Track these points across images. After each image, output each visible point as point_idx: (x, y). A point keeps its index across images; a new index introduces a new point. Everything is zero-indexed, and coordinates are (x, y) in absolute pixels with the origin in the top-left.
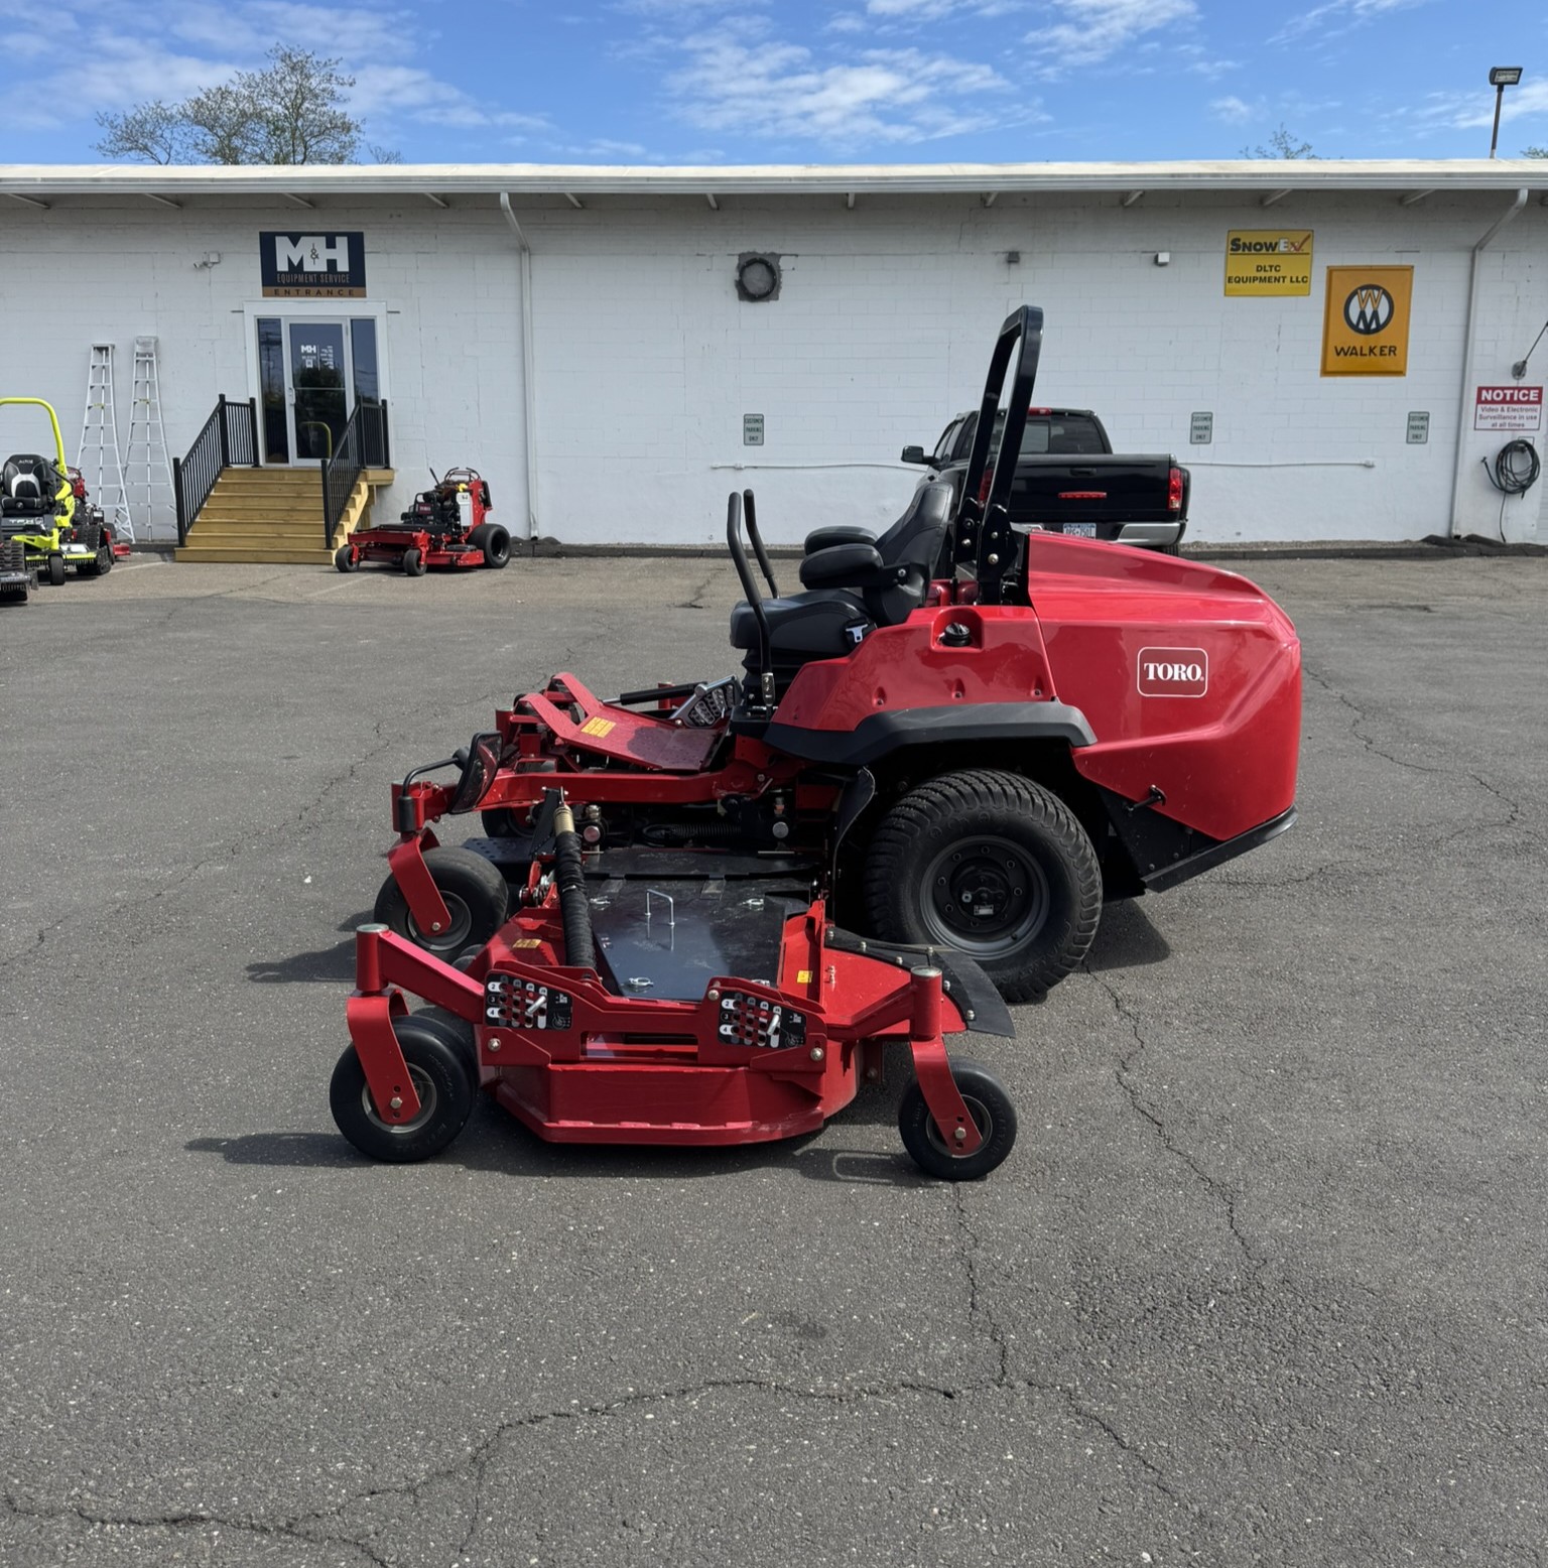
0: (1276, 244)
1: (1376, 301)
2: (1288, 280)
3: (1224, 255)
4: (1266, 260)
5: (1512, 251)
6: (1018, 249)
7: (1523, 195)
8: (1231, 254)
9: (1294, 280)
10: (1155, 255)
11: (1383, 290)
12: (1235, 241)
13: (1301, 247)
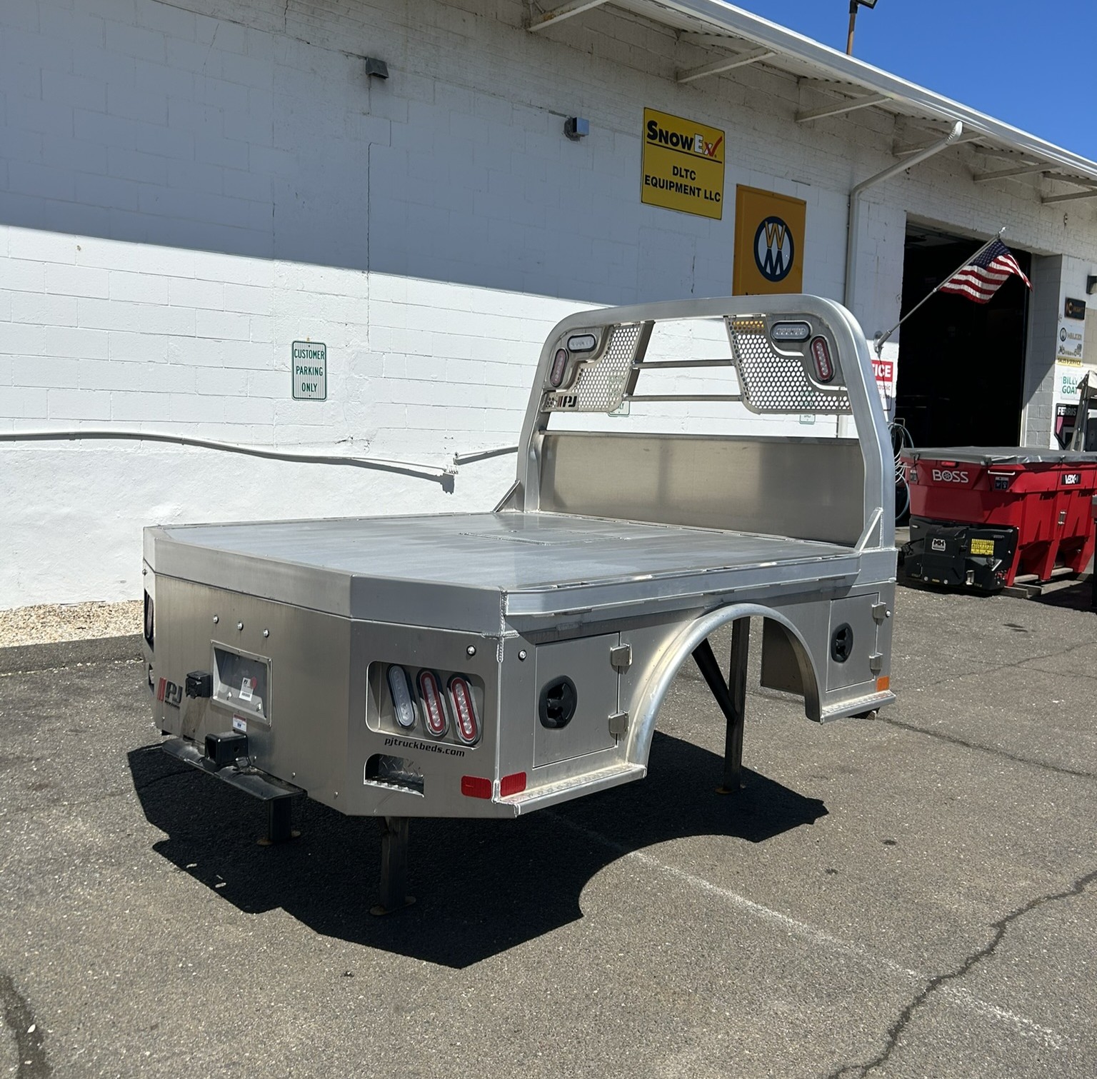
0: (692, 140)
1: (780, 240)
2: (702, 193)
3: (639, 141)
4: (683, 161)
5: (874, 203)
6: (384, 57)
7: (958, 128)
8: (648, 142)
9: (708, 195)
10: (565, 119)
11: (787, 227)
12: (651, 125)
13: (714, 151)
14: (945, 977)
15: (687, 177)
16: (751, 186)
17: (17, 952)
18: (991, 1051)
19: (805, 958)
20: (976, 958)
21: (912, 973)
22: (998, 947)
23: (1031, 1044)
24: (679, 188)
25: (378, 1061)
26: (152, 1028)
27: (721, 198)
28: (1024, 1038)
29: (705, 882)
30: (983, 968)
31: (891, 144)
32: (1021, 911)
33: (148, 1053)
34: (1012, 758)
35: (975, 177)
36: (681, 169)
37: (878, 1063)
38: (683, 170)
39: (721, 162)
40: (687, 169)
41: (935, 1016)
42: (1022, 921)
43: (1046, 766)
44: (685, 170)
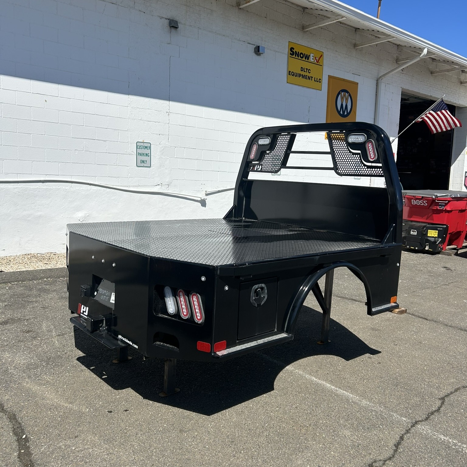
0: (309, 56)
1: (347, 99)
2: (313, 79)
3: (287, 56)
4: (306, 65)
5: (388, 84)
6: (177, 19)
7: (425, 51)
8: (290, 57)
9: (316, 80)
10: (255, 46)
11: (350, 94)
12: (292, 49)
13: (319, 61)
14: (419, 421)
15: (307, 72)
16: (335, 76)
17: (18, 403)
18: (439, 455)
19: (358, 412)
20: (432, 413)
21: (404, 419)
22: (442, 409)
23: (457, 452)
24: (304, 77)
25: (172, 453)
26: (76, 437)
27: (321, 81)
28: (454, 449)
29: (313, 378)
30: (435, 418)
31: (396, 58)
32: (452, 393)
33: (74, 448)
34: (446, 325)
35: (432, 73)
36: (304, 68)
37: (390, 459)
38: (305, 69)
39: (322, 66)
40: (307, 68)
41: (415, 439)
42: (452, 397)
43: (461, 329)
44: (306, 69)
